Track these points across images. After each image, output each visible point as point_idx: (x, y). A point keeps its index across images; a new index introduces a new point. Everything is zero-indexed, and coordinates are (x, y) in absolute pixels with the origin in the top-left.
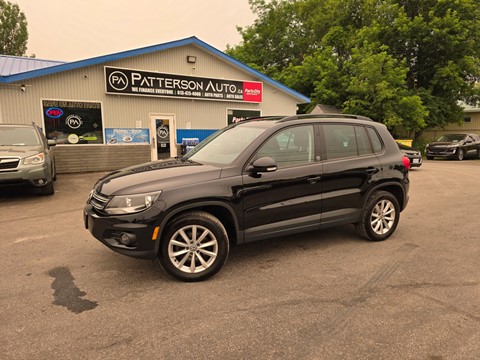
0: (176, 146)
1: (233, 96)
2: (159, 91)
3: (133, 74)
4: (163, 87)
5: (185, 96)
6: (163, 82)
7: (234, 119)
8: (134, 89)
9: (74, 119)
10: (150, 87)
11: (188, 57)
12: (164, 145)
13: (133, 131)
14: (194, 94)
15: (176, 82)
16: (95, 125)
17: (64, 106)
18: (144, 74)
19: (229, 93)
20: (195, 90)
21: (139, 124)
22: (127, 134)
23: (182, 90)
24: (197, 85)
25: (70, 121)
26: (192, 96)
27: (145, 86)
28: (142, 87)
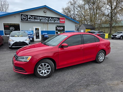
0: (41, 35)
1: (57, 22)
2: (36, 20)
3: (28, 16)
4: (37, 19)
5: (43, 21)
6: (37, 18)
7: (57, 28)
8: (29, 20)
9: (12, 28)
10: (33, 19)
11: (44, 11)
12: (37, 35)
13: (29, 31)
14: (46, 21)
15: (41, 18)
16: (18, 30)
17: (9, 24)
18: (31, 16)
19: (56, 21)
20: (46, 20)
21: (30, 29)
22: (27, 32)
23: (42, 20)
24: (47, 19)
25: (11, 28)
26: (45, 22)
27: (32, 19)
28: (31, 19)
